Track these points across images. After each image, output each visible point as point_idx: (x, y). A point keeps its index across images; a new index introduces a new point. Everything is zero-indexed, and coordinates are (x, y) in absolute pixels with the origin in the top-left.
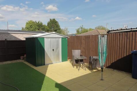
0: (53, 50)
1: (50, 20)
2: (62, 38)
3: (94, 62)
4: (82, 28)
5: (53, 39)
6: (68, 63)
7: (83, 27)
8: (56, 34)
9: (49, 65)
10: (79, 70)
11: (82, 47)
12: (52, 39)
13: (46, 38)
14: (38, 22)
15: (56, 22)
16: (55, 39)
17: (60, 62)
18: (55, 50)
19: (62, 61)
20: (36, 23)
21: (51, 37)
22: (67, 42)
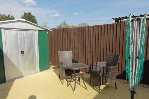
0: (23, 52)
1: (25, 13)
2: (39, 30)
3: (103, 74)
4: (64, 24)
5: (22, 32)
6: (51, 74)
7: (66, 23)
8: (27, 22)
9: (16, 81)
10: (74, 90)
11: (73, 46)
12: (19, 32)
13: (6, 29)
14: (7, 16)
15: (33, 17)
16: (25, 32)
17: (37, 72)
18: (25, 52)
19: (41, 71)
20: (6, 16)
21: (16, 27)
22: (47, 38)
